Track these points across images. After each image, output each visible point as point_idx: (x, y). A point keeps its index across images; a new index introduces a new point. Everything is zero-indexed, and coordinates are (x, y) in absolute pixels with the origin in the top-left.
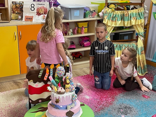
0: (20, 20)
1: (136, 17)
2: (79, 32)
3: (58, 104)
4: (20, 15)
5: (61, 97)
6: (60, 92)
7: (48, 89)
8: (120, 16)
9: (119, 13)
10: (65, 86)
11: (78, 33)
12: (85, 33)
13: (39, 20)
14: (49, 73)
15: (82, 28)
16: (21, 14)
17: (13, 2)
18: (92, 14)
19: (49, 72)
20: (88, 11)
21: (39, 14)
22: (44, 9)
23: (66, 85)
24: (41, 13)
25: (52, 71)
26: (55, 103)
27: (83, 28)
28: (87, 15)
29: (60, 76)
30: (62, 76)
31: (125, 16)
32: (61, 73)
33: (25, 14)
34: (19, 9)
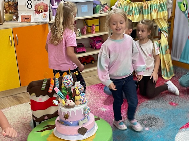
0: (15, 21)
1: (157, 9)
2: (89, 31)
3: (67, 120)
4: (15, 15)
5: (70, 112)
6: (69, 105)
7: (54, 103)
8: (137, 8)
9: (136, 5)
10: (74, 98)
11: (88, 33)
12: (96, 32)
13: (38, 19)
14: (54, 84)
15: (92, 26)
16: (16, 13)
18: (103, 8)
19: (55, 82)
20: (98, 5)
21: (37, 12)
22: (44, 6)
23: (76, 97)
24: (41, 11)
25: (57, 81)
26: (64, 119)
27: (94, 27)
28: (97, 11)
29: (68, 86)
30: (70, 86)
31: (144, 9)
32: (69, 83)
33: (20, 14)
34: (13, 7)
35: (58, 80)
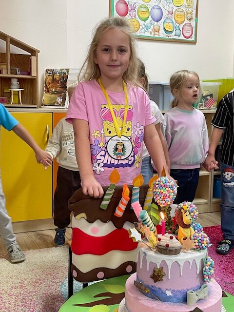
0: (59, 106)
3: (158, 285)
4: (61, 96)
5: (169, 264)
6: (167, 246)
7: (132, 236)
16: (63, 94)
17: (47, 71)
18: (205, 101)
26: (150, 282)
28: (196, 104)
32: (168, 195)
34: (59, 83)
35: (139, 190)
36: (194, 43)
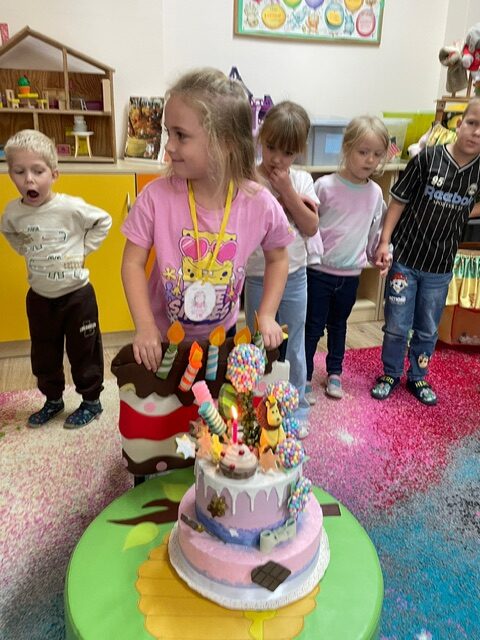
0: (150, 158)
4: (152, 142)
5: (234, 495)
6: (232, 467)
14: (201, 365)
16: (155, 138)
17: (132, 100)
19: (205, 359)
23: (264, 431)
26: (208, 515)
34: (149, 121)
35: (217, 351)
36: (376, 44)
